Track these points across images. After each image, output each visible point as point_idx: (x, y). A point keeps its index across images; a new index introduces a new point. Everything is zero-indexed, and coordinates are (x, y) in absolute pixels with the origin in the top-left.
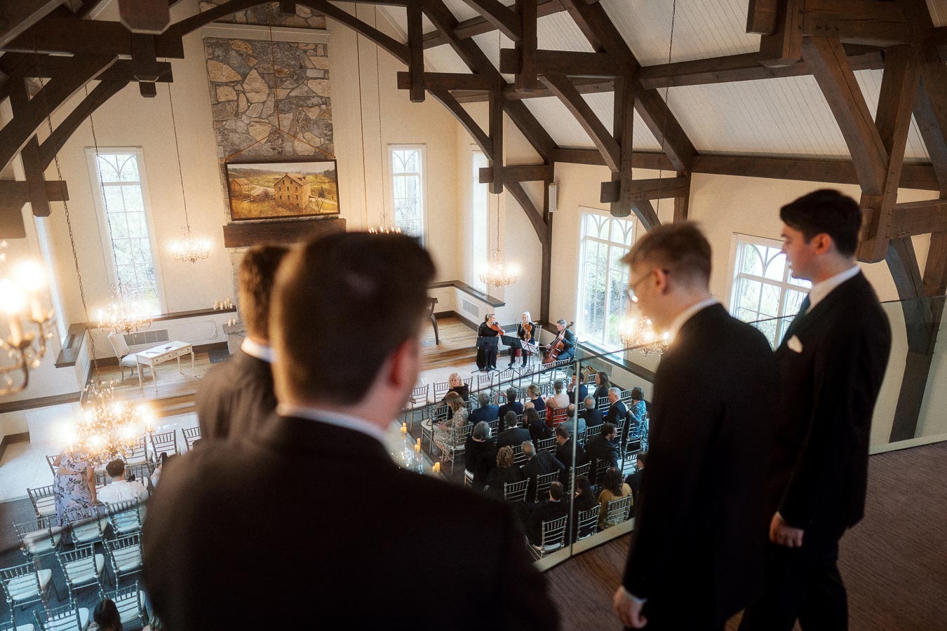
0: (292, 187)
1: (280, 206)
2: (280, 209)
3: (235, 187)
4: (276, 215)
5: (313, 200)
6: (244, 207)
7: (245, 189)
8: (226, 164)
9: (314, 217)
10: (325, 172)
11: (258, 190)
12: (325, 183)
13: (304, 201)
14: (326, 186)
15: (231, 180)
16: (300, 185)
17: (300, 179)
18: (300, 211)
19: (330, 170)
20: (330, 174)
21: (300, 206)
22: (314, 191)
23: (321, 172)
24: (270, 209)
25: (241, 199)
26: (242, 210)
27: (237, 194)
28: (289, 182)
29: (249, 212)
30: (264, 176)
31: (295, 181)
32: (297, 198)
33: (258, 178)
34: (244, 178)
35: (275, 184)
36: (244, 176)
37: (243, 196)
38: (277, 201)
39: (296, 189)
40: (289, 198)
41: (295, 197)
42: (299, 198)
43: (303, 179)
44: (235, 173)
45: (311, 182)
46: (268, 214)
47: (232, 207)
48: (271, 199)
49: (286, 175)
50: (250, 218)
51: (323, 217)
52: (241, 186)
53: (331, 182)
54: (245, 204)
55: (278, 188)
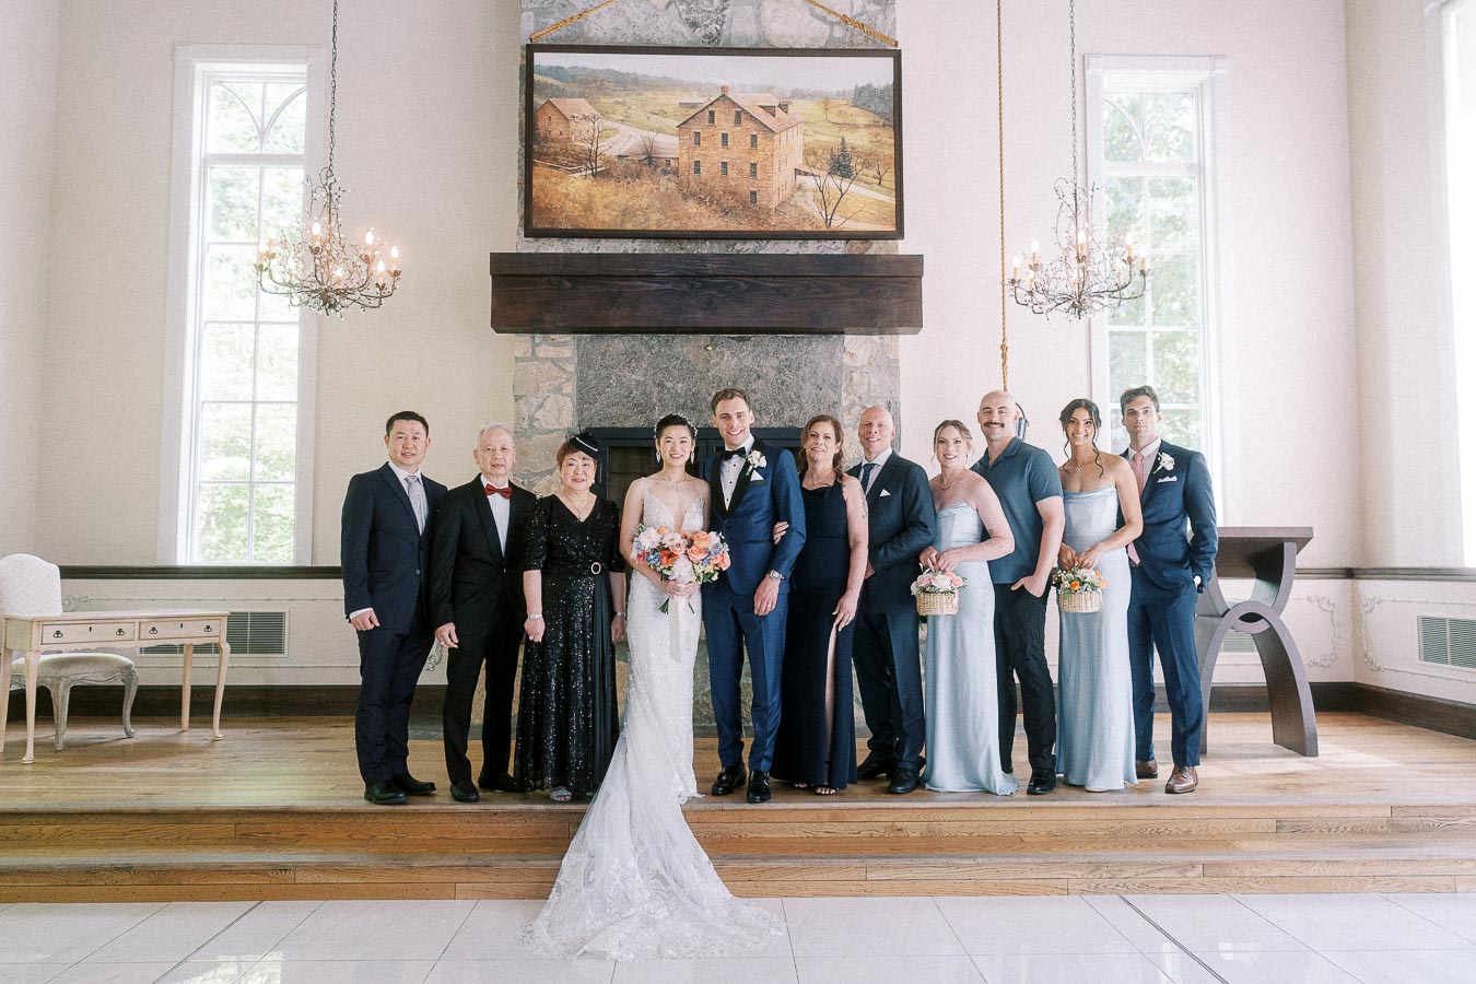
0: (740, 136)
1: (693, 195)
2: (691, 207)
3: (547, 125)
4: (674, 226)
5: (809, 182)
6: (570, 191)
7: (579, 135)
8: (531, 49)
9: (812, 248)
10: (859, 91)
11: (621, 141)
12: (856, 127)
13: (775, 185)
14: (859, 139)
15: (538, 100)
16: (768, 131)
17: (770, 110)
18: (760, 219)
19: (876, 86)
20: (877, 100)
21: (762, 200)
22: (815, 154)
23: (844, 92)
24: (657, 204)
25: (566, 165)
26: (563, 203)
27: (552, 150)
28: (732, 118)
29: (585, 211)
30: (649, 94)
31: (751, 116)
32: (754, 174)
33: (627, 100)
34: (586, 98)
35: (684, 123)
36: (584, 92)
37: (572, 155)
38: (683, 177)
39: (752, 143)
40: (725, 172)
41: (747, 168)
42: (759, 174)
43: (779, 112)
44: (554, 82)
45: (805, 122)
46: (647, 219)
47: (534, 190)
48: (665, 172)
49: (723, 96)
50: (587, 230)
51: (843, 246)
52: (571, 124)
53: (875, 124)
54: (576, 184)
55: (692, 134)
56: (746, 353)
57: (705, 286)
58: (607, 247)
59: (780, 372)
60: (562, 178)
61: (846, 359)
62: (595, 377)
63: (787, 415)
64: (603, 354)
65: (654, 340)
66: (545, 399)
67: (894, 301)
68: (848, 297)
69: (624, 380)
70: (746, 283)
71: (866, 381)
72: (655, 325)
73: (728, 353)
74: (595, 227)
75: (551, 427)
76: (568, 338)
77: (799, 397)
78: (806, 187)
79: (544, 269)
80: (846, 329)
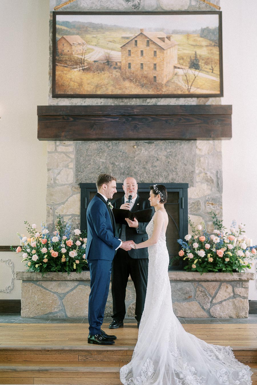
0: (149, 51)
2: (127, 84)
3: (63, 47)
4: (119, 92)
5: (180, 72)
6: (73, 77)
7: (77, 52)
8: (55, 14)
9: (182, 102)
10: (203, 30)
11: (95, 54)
12: (201, 46)
13: (165, 73)
14: (203, 52)
15: (58, 37)
16: (162, 49)
17: (162, 39)
18: (158, 89)
19: (210, 28)
20: (211, 34)
21: (159, 80)
22: (183, 59)
23: (196, 30)
24: (112, 83)
25: (71, 65)
26: (70, 82)
27: (64, 59)
28: (145, 43)
29: (79, 86)
30: (107, 33)
31: (154, 42)
32: (155, 68)
33: (98, 36)
34: (79, 35)
35: (124, 46)
36: (79, 33)
37: (73, 61)
38: (123, 70)
39: (154, 54)
40: (142, 68)
41: (152, 66)
42: (158, 68)
43: (166, 40)
44: (65, 28)
45: (179, 45)
46: (107, 89)
47: (57, 77)
48: (115, 68)
49: (141, 33)
50: (80, 95)
51: (196, 100)
52: (73, 47)
53: (210, 45)
54: (75, 74)
55: (127, 51)
56: (151, 149)
57: (134, 119)
58: (88, 102)
59: (167, 158)
60: (70, 71)
61: (198, 152)
62: (84, 160)
63: (170, 177)
64: (87, 150)
65: (110, 143)
66: (61, 170)
67: (219, 125)
68: (199, 124)
69: (97, 162)
70: (152, 118)
71: (207, 162)
72: (111, 137)
73: (143, 149)
74: (84, 93)
75: (64, 183)
76: (71, 142)
77: (176, 169)
78: (179, 74)
79: (61, 112)
80: (197, 138)
